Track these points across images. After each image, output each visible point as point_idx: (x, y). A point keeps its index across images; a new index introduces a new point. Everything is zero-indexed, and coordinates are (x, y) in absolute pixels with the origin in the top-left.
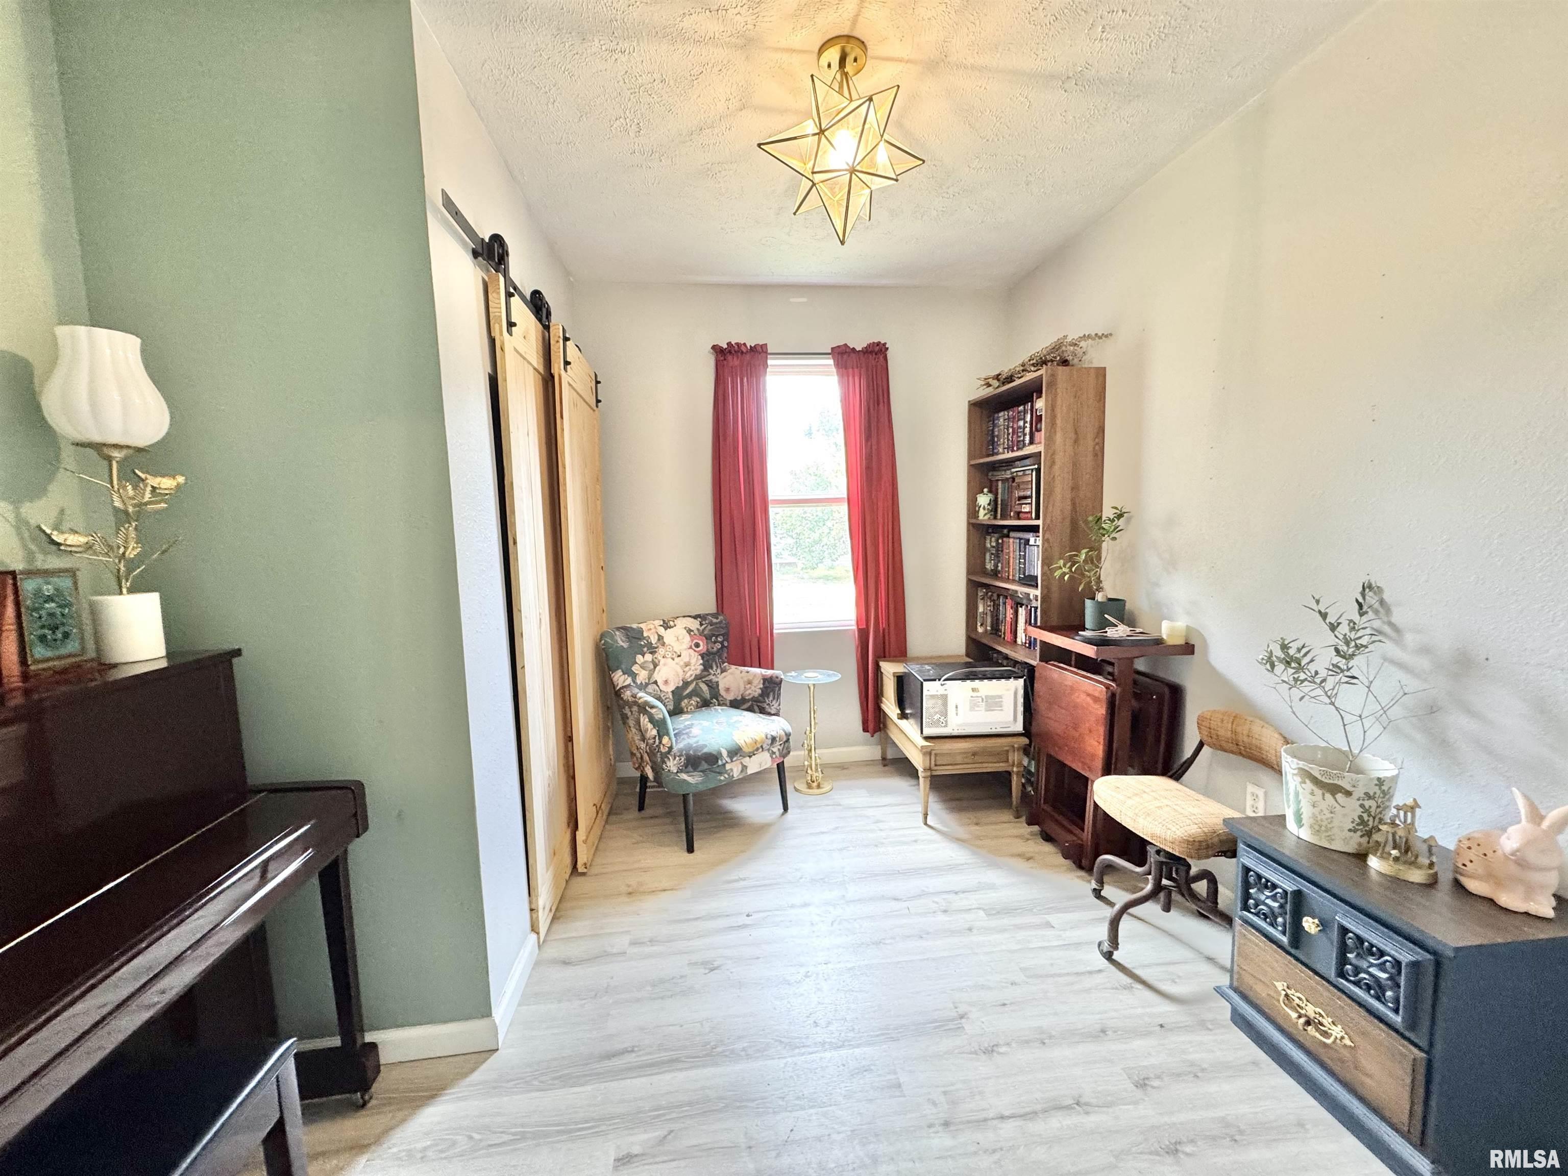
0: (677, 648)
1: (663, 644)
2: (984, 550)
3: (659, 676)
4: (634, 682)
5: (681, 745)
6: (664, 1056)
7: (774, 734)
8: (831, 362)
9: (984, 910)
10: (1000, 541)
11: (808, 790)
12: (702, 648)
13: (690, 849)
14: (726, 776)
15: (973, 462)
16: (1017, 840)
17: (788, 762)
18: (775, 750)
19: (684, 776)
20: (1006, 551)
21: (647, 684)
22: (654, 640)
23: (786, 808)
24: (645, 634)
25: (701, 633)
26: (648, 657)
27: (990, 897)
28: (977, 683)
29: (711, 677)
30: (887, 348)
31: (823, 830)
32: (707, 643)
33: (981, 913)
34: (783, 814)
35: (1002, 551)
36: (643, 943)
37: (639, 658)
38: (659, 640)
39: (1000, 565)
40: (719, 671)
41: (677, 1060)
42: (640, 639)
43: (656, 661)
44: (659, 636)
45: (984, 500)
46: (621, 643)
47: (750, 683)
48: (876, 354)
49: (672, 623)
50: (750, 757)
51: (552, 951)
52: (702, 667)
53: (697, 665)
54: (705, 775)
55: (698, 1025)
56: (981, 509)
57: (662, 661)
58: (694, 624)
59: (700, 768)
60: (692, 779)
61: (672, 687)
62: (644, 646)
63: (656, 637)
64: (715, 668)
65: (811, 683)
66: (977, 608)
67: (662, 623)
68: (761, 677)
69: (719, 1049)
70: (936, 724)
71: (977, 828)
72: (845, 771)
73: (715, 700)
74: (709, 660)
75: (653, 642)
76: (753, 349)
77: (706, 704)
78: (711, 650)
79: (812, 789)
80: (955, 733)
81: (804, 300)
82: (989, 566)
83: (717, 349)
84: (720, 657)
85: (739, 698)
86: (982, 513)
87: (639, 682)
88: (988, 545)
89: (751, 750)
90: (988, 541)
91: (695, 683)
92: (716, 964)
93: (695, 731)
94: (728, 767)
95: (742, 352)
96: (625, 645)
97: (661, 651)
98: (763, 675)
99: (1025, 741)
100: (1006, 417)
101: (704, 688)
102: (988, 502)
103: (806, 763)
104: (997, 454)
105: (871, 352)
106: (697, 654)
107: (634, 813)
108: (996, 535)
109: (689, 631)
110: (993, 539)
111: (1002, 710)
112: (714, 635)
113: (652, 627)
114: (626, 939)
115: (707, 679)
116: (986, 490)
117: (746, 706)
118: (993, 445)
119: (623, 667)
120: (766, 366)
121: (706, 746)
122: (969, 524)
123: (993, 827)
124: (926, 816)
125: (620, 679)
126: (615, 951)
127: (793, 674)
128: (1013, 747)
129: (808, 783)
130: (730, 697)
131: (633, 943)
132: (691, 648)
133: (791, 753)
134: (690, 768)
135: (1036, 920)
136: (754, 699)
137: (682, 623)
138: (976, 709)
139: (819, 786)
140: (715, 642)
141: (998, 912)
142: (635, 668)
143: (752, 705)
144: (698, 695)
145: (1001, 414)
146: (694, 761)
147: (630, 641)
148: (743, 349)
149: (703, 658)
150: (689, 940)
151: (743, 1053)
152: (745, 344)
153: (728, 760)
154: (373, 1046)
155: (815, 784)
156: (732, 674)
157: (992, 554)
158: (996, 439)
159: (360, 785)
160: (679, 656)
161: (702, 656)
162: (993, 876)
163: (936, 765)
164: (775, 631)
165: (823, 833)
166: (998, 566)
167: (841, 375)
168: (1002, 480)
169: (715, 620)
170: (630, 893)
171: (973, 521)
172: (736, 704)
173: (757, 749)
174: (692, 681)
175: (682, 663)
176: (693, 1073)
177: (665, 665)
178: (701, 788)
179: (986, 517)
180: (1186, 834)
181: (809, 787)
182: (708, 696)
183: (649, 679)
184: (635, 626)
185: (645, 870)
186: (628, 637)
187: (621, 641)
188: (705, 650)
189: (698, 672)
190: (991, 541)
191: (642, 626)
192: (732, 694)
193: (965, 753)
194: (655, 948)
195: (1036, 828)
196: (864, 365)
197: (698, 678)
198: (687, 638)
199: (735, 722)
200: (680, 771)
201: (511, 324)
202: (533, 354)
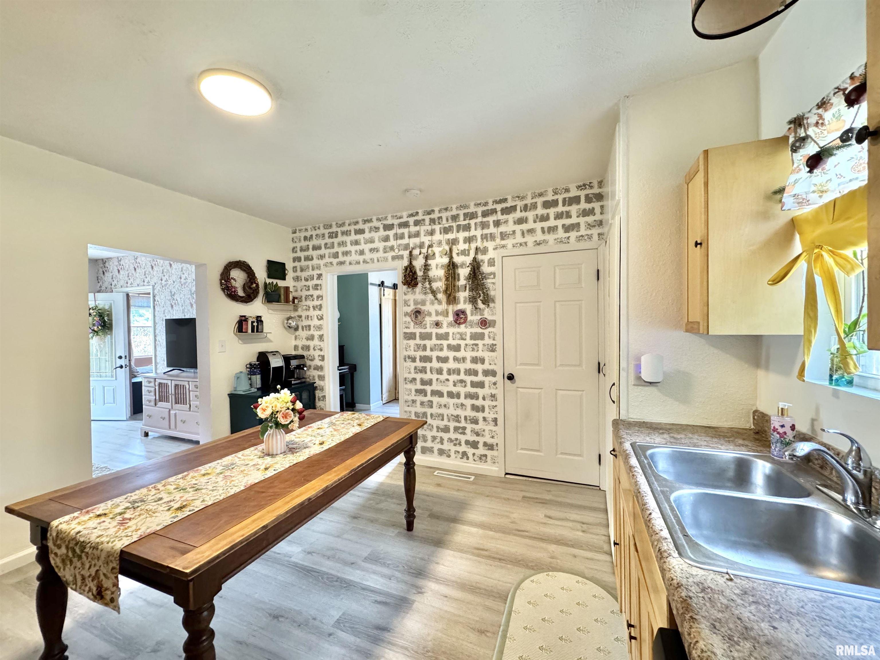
201: (384, 295)
202: (391, 297)
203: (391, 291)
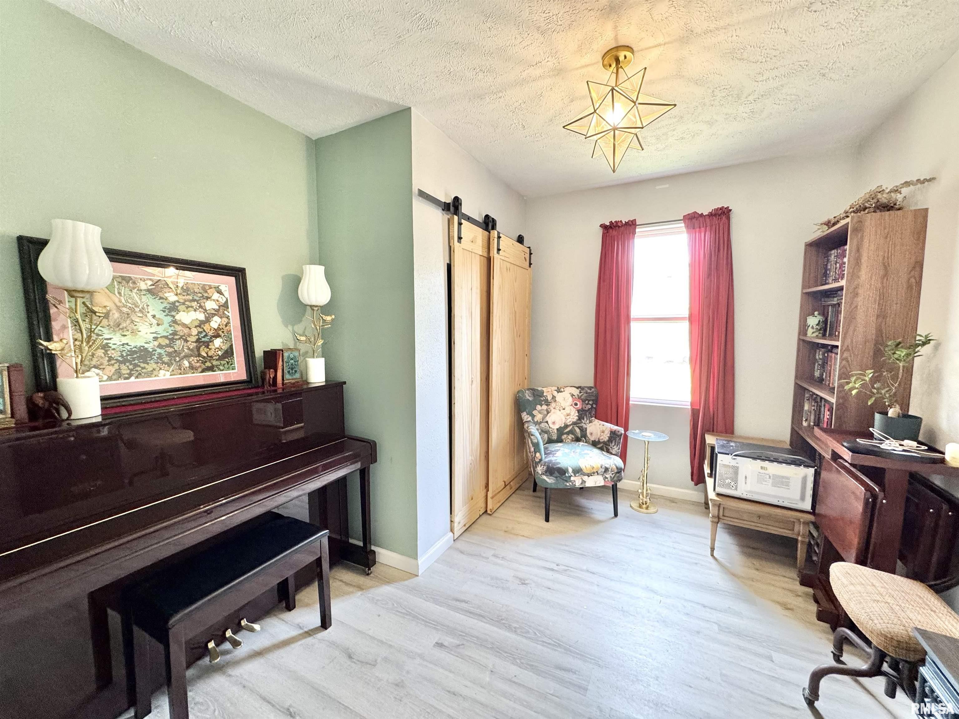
0: (563, 404)
1: (555, 401)
2: (815, 361)
3: (550, 419)
4: (533, 420)
5: (547, 460)
6: (478, 611)
7: (607, 466)
8: (683, 225)
9: (719, 625)
10: (826, 355)
11: (639, 509)
12: (579, 406)
13: (547, 520)
14: (571, 484)
15: (805, 291)
16: (789, 594)
17: (619, 485)
18: (607, 476)
19: (544, 477)
20: (829, 363)
21: (541, 423)
22: (549, 398)
23: (616, 515)
24: (545, 394)
25: (579, 398)
26: (544, 407)
27: (733, 620)
28: (766, 464)
29: (583, 424)
30: (731, 210)
31: (633, 535)
32: (582, 405)
33: (716, 627)
34: (613, 518)
35: (827, 363)
36: (498, 557)
37: (539, 407)
38: (553, 398)
39: (824, 374)
40: (588, 421)
41: (483, 617)
42: (541, 397)
43: (549, 410)
44: (553, 396)
45: (813, 321)
46: (529, 398)
47: (603, 432)
48: (719, 216)
49: (562, 390)
50: (589, 476)
51: (459, 544)
52: (577, 418)
53: (574, 417)
54: (557, 480)
55: (501, 606)
56: (810, 328)
57: (553, 410)
58: (576, 392)
59: (555, 475)
60: (549, 480)
61: (557, 426)
62: (543, 401)
63: (551, 396)
64: (585, 419)
65: (646, 440)
66: (803, 406)
67: (556, 388)
68: (609, 430)
69: (504, 621)
70: (728, 486)
71: (757, 573)
72: (673, 504)
73: (583, 439)
74: (582, 414)
75: (549, 399)
76: (627, 224)
77: (578, 440)
78: (584, 408)
79: (642, 508)
80: (744, 496)
81: (667, 186)
82: (817, 374)
83: (603, 226)
84: (590, 413)
85: (597, 440)
86: (810, 331)
87: (536, 420)
88: (817, 357)
89: (588, 472)
90: (817, 354)
91: (571, 426)
92: (526, 582)
93: (558, 454)
94: (572, 479)
95: (619, 227)
96: (531, 399)
97: (553, 405)
98: (611, 429)
99: (811, 518)
100: (836, 254)
101: (578, 430)
102: (817, 322)
103: (640, 491)
104: (828, 284)
105: (715, 215)
106: (575, 409)
107: (531, 492)
108: (823, 350)
109: (572, 395)
110: (821, 353)
111: (789, 489)
112: (587, 400)
113: (550, 390)
114: (493, 552)
115: (580, 425)
116: (816, 313)
117: (599, 446)
118: (826, 277)
119: (527, 411)
120: (634, 233)
121: (559, 463)
122: (799, 339)
123: (772, 576)
124: (713, 549)
125: (525, 417)
126: (484, 555)
127: (637, 431)
128: (799, 520)
129: (640, 504)
130: (592, 438)
131: (495, 556)
132: (572, 405)
133: (623, 481)
134: (548, 474)
135: (761, 650)
136: (604, 443)
137: (569, 390)
138: (764, 483)
139: (647, 508)
140: (587, 404)
141: (730, 632)
142: (535, 412)
143: (603, 446)
144: (573, 434)
145: (833, 252)
146: (551, 470)
147: (534, 396)
148: (619, 224)
149: (578, 413)
150: (521, 565)
151: (514, 629)
152: (621, 221)
153: (573, 474)
154: (374, 552)
155: (644, 506)
156: (595, 425)
157: (819, 365)
158: (828, 272)
159: (375, 443)
160: (564, 409)
161: (578, 411)
162: (742, 607)
163: (723, 516)
164: (631, 402)
165: (632, 537)
166: (823, 375)
167: (688, 232)
168: (831, 305)
169: (589, 391)
170: (506, 531)
171: (802, 337)
172: (595, 444)
173: (594, 473)
174: (570, 425)
175: (565, 414)
176: (487, 626)
177: (554, 413)
178: (553, 486)
179: (815, 335)
180: (886, 630)
181: (640, 507)
182: (579, 436)
183: (543, 419)
184: (540, 389)
185: (519, 523)
186: (534, 395)
187: (528, 396)
188: (580, 408)
189: (575, 420)
190: (819, 354)
191: (544, 389)
192: (593, 437)
193: (750, 513)
194: (502, 562)
195: (810, 590)
196: (708, 224)
197: (574, 423)
198: (571, 399)
199: (585, 454)
200: (543, 474)
201: (460, 238)
202: (479, 248)
203: (479, 233)
